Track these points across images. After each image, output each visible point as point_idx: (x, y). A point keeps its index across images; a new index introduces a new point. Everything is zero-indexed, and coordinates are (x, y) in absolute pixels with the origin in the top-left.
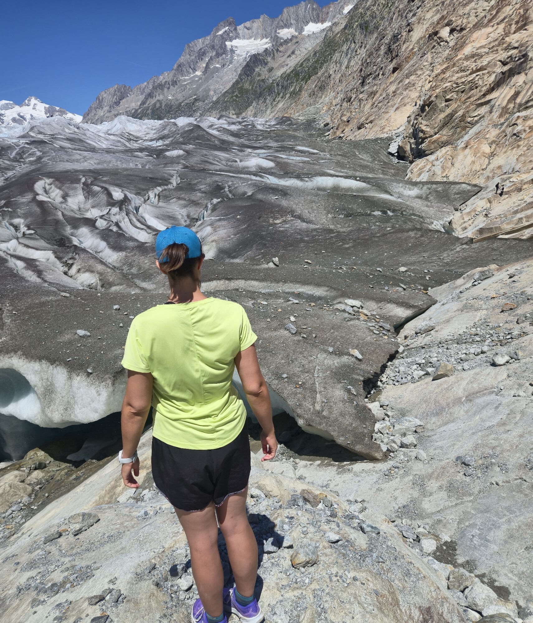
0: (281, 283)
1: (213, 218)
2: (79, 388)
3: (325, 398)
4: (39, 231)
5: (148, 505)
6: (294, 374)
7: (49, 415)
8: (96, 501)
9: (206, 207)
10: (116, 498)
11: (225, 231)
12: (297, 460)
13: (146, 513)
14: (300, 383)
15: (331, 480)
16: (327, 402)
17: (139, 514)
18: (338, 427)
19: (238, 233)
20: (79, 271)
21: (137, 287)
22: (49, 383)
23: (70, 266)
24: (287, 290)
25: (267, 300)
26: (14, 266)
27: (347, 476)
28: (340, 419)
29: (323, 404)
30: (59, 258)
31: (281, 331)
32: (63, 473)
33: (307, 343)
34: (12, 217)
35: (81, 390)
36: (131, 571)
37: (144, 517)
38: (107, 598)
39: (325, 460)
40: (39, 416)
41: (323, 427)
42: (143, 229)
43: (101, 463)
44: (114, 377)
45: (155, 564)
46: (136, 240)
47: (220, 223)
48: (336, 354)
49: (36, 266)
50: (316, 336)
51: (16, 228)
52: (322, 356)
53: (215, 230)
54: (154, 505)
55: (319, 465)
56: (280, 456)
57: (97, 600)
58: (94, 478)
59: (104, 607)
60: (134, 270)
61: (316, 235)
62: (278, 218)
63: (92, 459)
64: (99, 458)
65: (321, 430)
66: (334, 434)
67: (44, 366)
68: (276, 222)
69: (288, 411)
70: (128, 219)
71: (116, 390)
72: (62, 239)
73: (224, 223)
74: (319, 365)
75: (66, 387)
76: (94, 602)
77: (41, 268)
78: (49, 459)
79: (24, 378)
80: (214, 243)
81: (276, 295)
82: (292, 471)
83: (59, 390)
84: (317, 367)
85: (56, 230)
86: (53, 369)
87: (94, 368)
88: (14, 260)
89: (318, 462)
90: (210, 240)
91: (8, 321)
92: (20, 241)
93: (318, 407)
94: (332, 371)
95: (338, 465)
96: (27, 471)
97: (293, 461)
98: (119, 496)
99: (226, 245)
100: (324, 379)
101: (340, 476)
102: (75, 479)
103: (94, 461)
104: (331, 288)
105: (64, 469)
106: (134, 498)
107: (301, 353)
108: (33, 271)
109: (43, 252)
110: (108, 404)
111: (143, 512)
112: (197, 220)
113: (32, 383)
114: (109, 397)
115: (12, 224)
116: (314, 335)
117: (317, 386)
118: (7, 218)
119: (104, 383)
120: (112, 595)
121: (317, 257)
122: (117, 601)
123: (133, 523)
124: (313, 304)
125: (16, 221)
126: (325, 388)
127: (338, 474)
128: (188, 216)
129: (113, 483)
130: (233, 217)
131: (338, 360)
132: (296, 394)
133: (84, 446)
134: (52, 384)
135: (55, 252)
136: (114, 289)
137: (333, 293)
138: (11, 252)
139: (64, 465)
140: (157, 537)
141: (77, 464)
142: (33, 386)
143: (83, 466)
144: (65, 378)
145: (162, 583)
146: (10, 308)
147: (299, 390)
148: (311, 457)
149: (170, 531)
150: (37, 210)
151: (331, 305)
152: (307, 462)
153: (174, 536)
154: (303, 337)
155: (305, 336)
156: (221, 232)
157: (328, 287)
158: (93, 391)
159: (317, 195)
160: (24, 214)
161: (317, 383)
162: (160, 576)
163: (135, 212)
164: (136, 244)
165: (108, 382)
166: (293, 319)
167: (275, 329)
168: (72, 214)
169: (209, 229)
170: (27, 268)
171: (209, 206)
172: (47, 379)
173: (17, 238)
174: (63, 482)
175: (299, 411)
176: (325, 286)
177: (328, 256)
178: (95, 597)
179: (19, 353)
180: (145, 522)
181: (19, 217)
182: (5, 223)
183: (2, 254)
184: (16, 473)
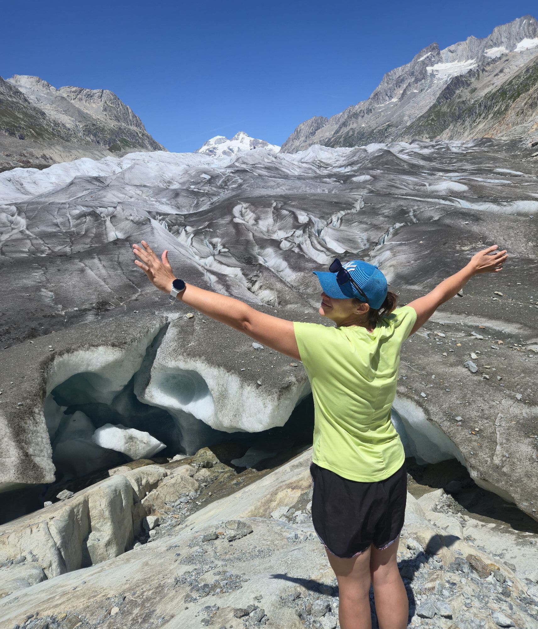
0: (464, 315)
1: (393, 243)
2: (248, 398)
3: (507, 451)
4: (232, 250)
5: (299, 528)
6: (470, 418)
7: (221, 418)
8: (252, 511)
9: (388, 231)
10: (270, 513)
11: (406, 256)
12: (466, 517)
13: (296, 537)
14: (477, 429)
15: (507, 550)
16: (509, 457)
17: (289, 536)
18: (522, 490)
19: (419, 259)
20: (261, 287)
21: (311, 306)
22: (224, 389)
23: (254, 283)
24: (470, 324)
25: (445, 332)
26: (208, 280)
27: (528, 550)
28: (525, 480)
29: (504, 459)
30: (245, 275)
31: (459, 367)
32: (226, 475)
33: (490, 385)
34: (212, 237)
35: (250, 399)
36: (276, 593)
37: (294, 540)
38: (252, 614)
39: (503, 524)
40: (212, 418)
41: (502, 484)
42: (322, 251)
43: (260, 473)
44: (280, 391)
45: (300, 594)
46: (315, 262)
47: (400, 248)
48: (525, 403)
49: (226, 281)
50: (501, 379)
51: (214, 246)
52: (506, 403)
53: (394, 255)
54: (305, 530)
55: (493, 529)
56: (446, 508)
57: (242, 614)
58: (252, 487)
59: (247, 623)
60: (310, 291)
61: (510, 265)
62: (466, 245)
63: (253, 468)
64: (259, 469)
65: (498, 487)
66: (516, 497)
67: (221, 372)
68: (463, 248)
69: (459, 459)
70: (309, 242)
71: (281, 405)
72: (250, 257)
73: (404, 248)
74: (502, 412)
75: (238, 395)
76: (239, 615)
77: (229, 283)
78: (216, 460)
79: (204, 381)
80: (392, 268)
81: (456, 328)
82: (459, 528)
83: (231, 396)
84: (499, 415)
85: (246, 249)
86: (229, 376)
87: (263, 381)
88: (209, 274)
89: (493, 525)
90: (388, 265)
91: (197, 328)
92: (216, 257)
93: (497, 461)
94: (518, 422)
95: (517, 534)
96: (197, 467)
97: (461, 517)
98: (273, 511)
99: (405, 271)
100: (508, 429)
101: (519, 547)
102: (235, 484)
103: (254, 470)
104: (525, 325)
105: (227, 472)
106: (287, 517)
107: (481, 396)
108: (223, 285)
109: (233, 268)
110: (272, 417)
111: (293, 535)
112: (377, 244)
113: (209, 387)
114: (274, 410)
115: (211, 243)
116: (499, 378)
117: (498, 436)
118: (208, 238)
119: (270, 397)
120: (256, 613)
121: (509, 289)
122: (260, 621)
123: (283, 543)
124: (500, 342)
125: (215, 240)
126: (508, 440)
127: (517, 544)
128: (368, 240)
129: (268, 496)
130: (415, 242)
131: (528, 411)
132: (471, 441)
133: (247, 454)
134: (226, 390)
135: (242, 270)
136: (289, 306)
137: (527, 332)
138: (208, 267)
139: (228, 469)
140: (305, 565)
141: (240, 470)
142: (210, 389)
143: (243, 473)
144: (238, 387)
145: (305, 616)
146: (201, 317)
147: (474, 438)
148: (484, 517)
149: (318, 562)
150: (232, 230)
151: (523, 345)
152: (478, 522)
153: (321, 569)
154: (485, 378)
155: (487, 377)
156: (400, 257)
157: (521, 324)
158: (259, 403)
159: (516, 221)
160: (222, 234)
161: (498, 433)
162: (304, 607)
163: (317, 235)
164: (314, 265)
165: (274, 396)
166: (474, 356)
167: (452, 365)
168: (261, 235)
169: (388, 254)
170: (218, 282)
171: (391, 230)
172: (223, 385)
173: (214, 255)
174: (225, 484)
175: (473, 461)
176: (517, 322)
177: (525, 289)
178: (241, 610)
179: (203, 357)
180: (294, 546)
181: (217, 237)
182: (206, 241)
183: (200, 269)
184: (187, 466)
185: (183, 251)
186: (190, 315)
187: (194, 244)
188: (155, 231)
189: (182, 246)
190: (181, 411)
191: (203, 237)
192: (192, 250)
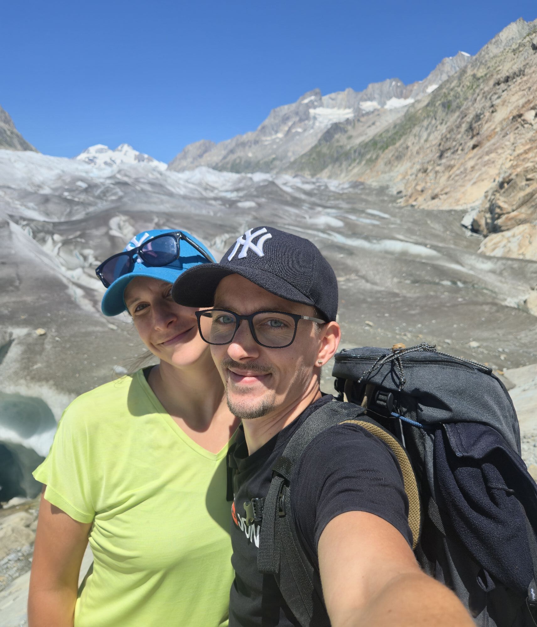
34: (83, 248)
49: (94, 296)
51: (85, 258)
61: (379, 298)
62: (341, 276)
77: (98, 298)
88: (74, 288)
91: (48, 347)
92: (86, 270)
96: (35, 515)
108: (91, 300)
113: (57, 417)
115: (82, 255)
118: (78, 249)
121: (379, 320)
125: (87, 252)
138: (75, 280)
146: (55, 334)
150: (107, 243)
159: (383, 258)
160: (95, 246)
170: (84, 297)
173: (83, 267)
177: (392, 320)
179: (51, 382)
181: (90, 248)
182: (76, 252)
183: (65, 281)
184: (23, 514)
185: (46, 260)
186: (41, 331)
187: (62, 254)
188: (14, 236)
189: (46, 255)
190: (20, 447)
191: (72, 247)
192: (57, 261)
